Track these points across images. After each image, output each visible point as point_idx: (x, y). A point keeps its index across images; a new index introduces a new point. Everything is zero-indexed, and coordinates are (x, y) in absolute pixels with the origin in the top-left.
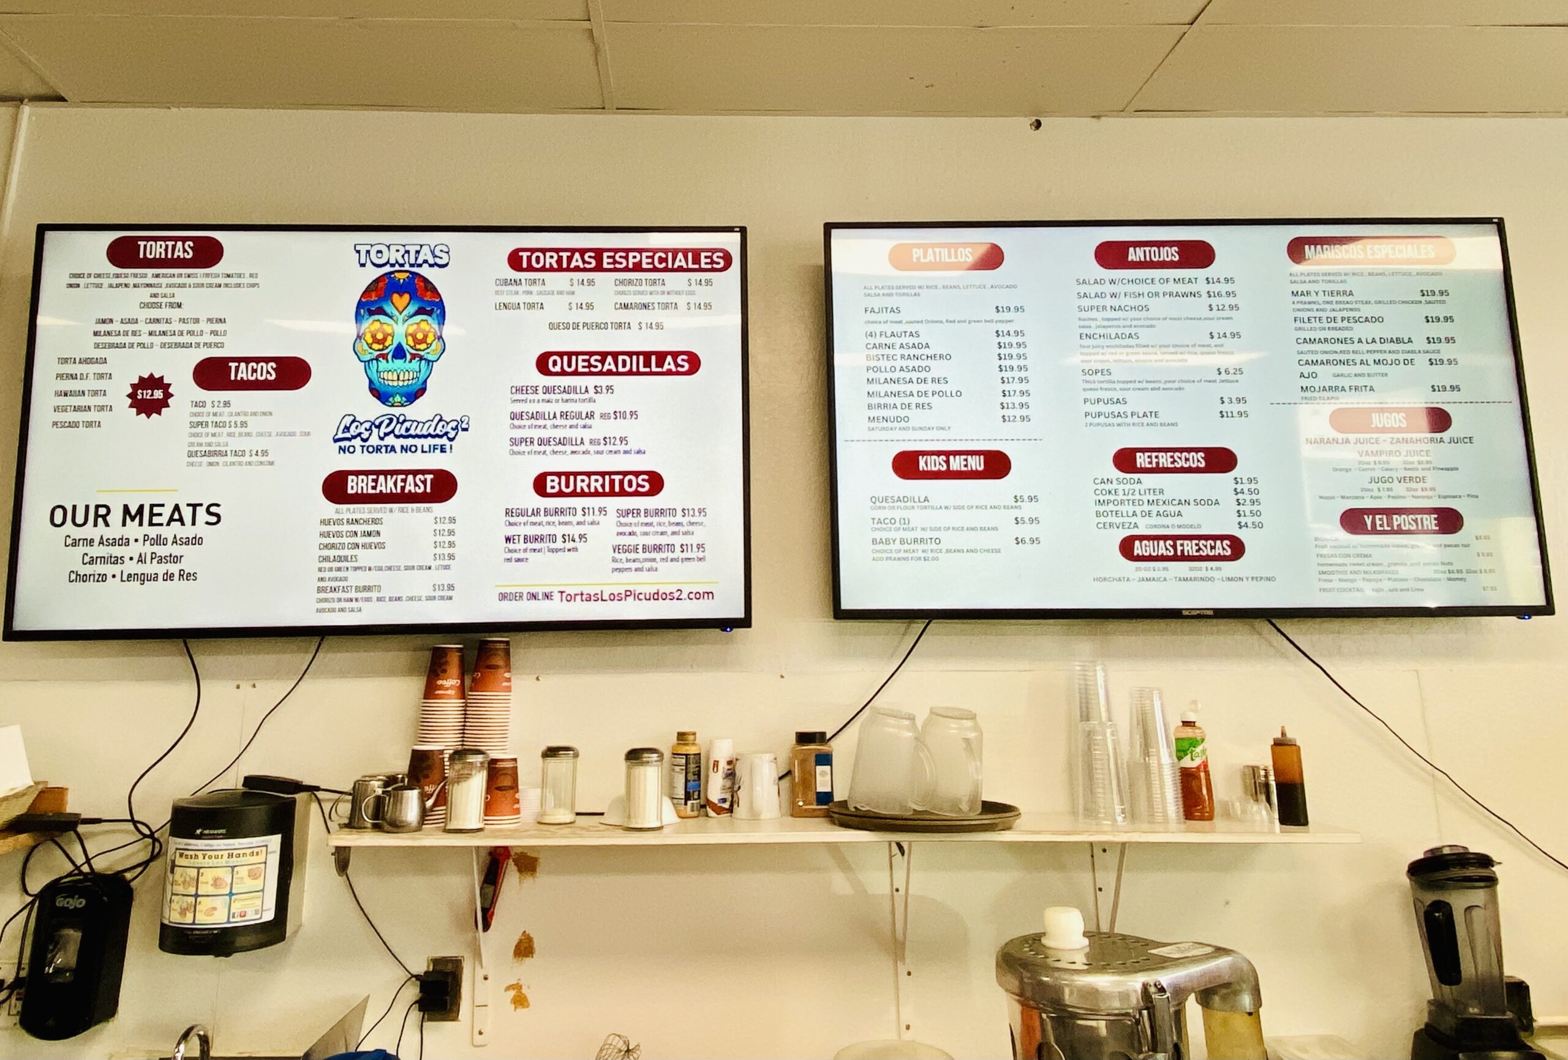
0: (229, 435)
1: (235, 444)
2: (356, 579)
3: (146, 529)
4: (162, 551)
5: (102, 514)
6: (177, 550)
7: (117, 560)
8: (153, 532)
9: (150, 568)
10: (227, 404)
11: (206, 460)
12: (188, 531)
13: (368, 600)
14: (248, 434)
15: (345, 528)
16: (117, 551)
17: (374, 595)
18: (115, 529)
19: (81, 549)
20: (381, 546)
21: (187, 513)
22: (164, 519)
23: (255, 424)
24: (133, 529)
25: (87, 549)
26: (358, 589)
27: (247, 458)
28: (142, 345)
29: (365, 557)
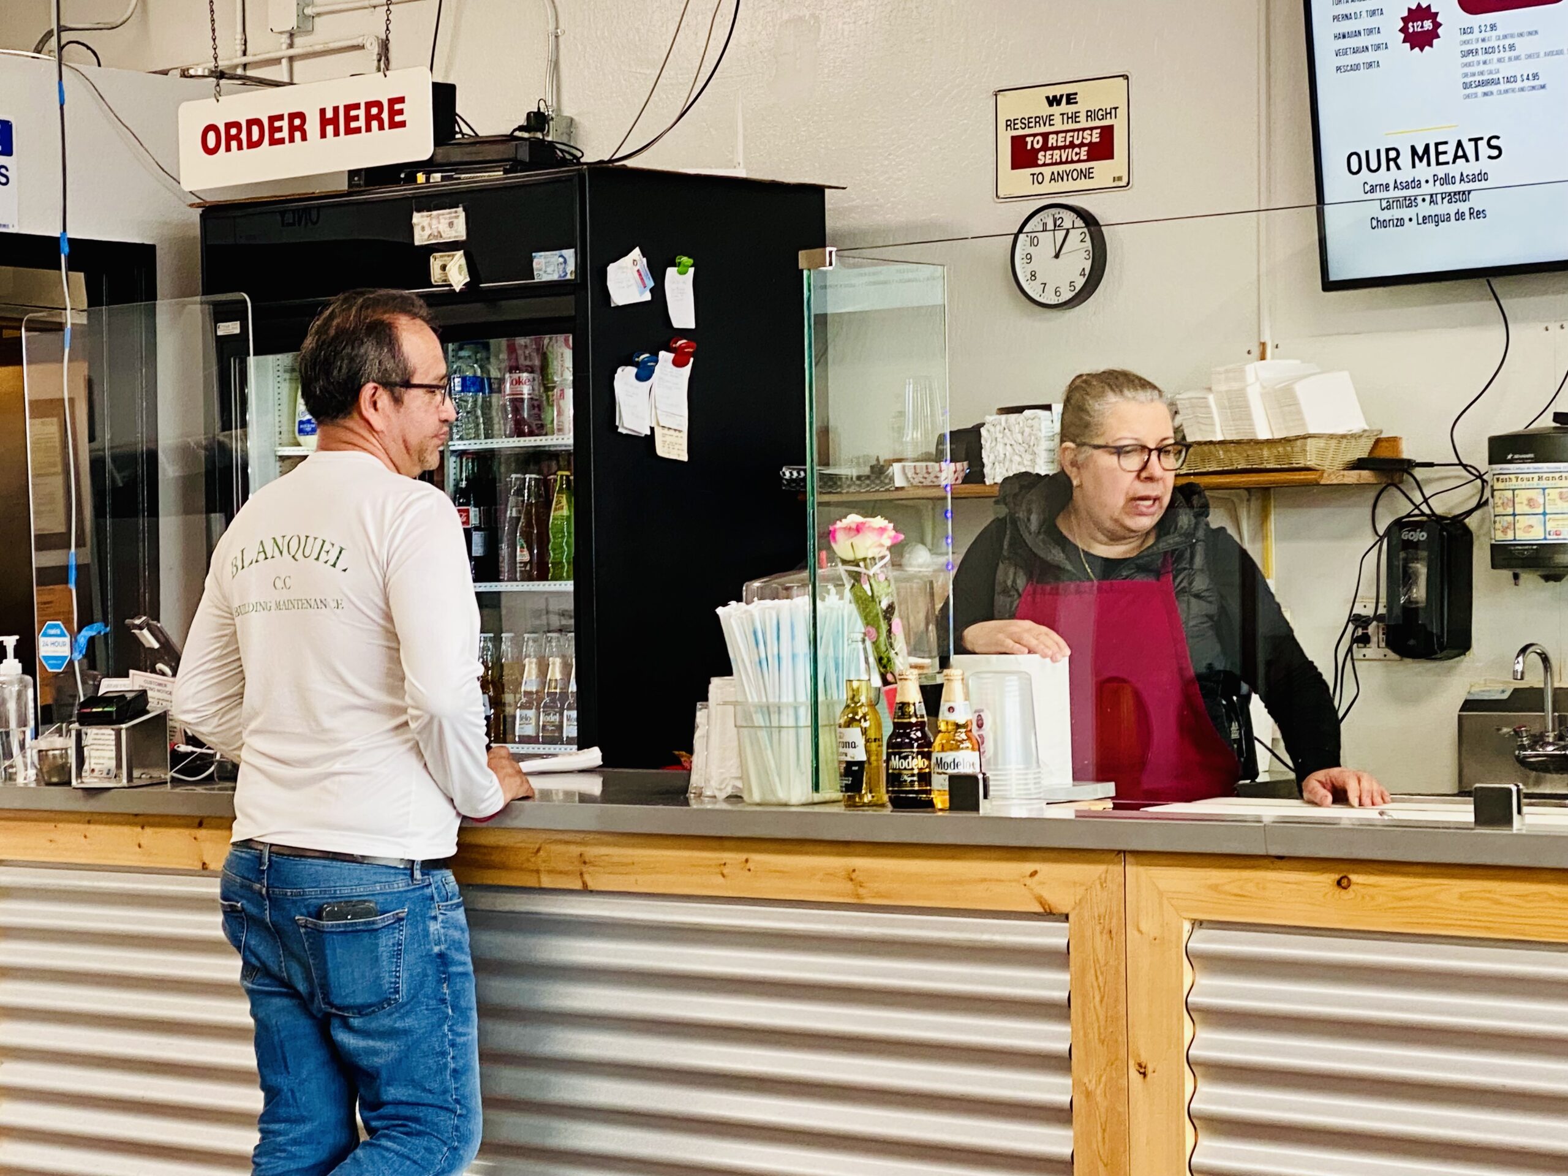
0: (1500, 61)
1: (1507, 70)
3: (1435, 169)
4: (1451, 190)
5: (1392, 158)
6: (1464, 188)
7: (1412, 203)
9: (1441, 209)
10: (1493, 27)
11: (1480, 90)
12: (1473, 168)
14: (1517, 58)
16: (1411, 194)
18: (1406, 173)
19: (1379, 195)
21: (1469, 148)
22: (1449, 157)
23: (1523, 46)
24: (1422, 171)
25: (1384, 195)
27: (1519, 84)
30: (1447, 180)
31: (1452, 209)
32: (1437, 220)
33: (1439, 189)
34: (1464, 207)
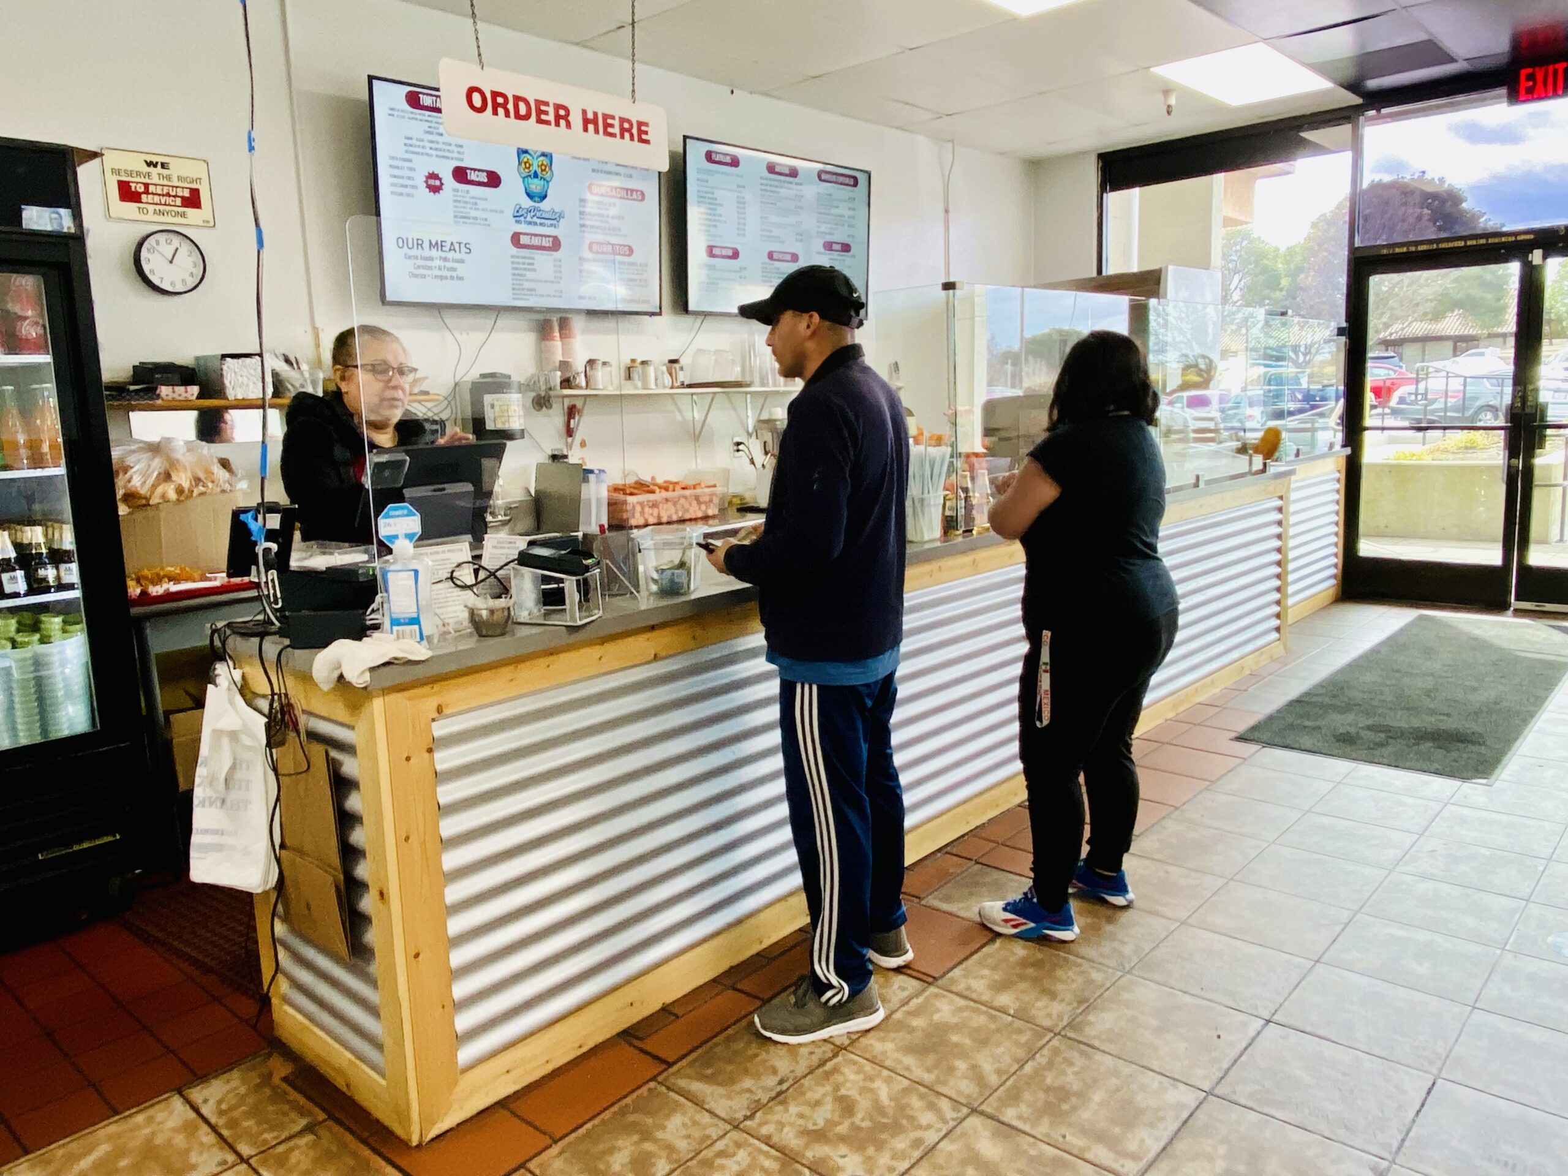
0: (471, 208)
1: (473, 213)
2: (527, 285)
3: (440, 253)
4: (449, 265)
5: (420, 244)
6: (455, 265)
7: (430, 268)
8: (443, 255)
9: (445, 273)
10: (468, 192)
11: (462, 220)
12: (458, 256)
13: (532, 295)
14: (478, 209)
15: (521, 260)
16: (429, 263)
17: (533, 293)
18: (427, 252)
19: (412, 261)
20: (534, 270)
21: (457, 246)
22: (447, 249)
23: (482, 204)
24: (434, 253)
25: (415, 261)
26: (529, 290)
27: (478, 221)
28: (427, 154)
29: (530, 275)
30: (445, 259)
31: (449, 274)
32: (442, 278)
33: (442, 263)
34: (454, 274)
